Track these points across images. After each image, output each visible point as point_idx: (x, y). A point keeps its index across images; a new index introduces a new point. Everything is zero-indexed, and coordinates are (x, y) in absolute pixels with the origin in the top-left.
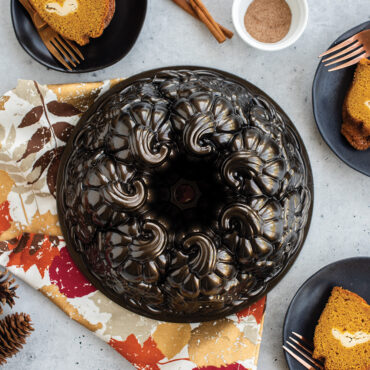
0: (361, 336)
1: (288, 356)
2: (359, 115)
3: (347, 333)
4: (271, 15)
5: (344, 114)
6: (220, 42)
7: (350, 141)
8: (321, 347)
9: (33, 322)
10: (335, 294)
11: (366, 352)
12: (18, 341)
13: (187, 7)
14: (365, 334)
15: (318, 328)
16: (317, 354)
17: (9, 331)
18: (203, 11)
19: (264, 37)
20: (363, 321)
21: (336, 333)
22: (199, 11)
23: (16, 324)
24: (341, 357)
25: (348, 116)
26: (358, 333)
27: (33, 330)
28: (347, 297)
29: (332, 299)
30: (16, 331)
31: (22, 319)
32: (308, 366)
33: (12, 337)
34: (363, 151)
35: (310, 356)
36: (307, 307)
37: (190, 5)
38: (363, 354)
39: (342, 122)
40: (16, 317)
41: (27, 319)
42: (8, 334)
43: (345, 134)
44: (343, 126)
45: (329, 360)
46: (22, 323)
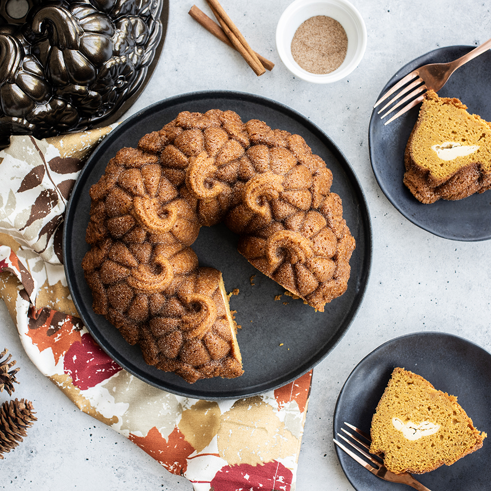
0: (428, 427)
1: (339, 451)
2: (425, 162)
3: (410, 423)
4: (324, 41)
5: (407, 160)
6: (258, 75)
7: (414, 193)
8: (380, 439)
9: (36, 410)
10: (396, 375)
11: (433, 445)
12: (17, 433)
13: (219, 33)
14: (431, 425)
15: (375, 417)
16: (374, 448)
17: (7, 420)
18: (237, 37)
19: (315, 67)
20: (429, 409)
21: (398, 423)
22: (234, 37)
23: (15, 411)
24: (403, 451)
25: (412, 163)
26: (424, 423)
27: (35, 420)
28: (411, 381)
29: (392, 382)
30: (15, 421)
31: (23, 406)
32: (364, 464)
33: (11, 428)
34: (429, 205)
35: (367, 451)
36: (363, 393)
37: (223, 30)
38: (429, 448)
39: (405, 171)
40: (15, 404)
41: (28, 407)
42: (6, 424)
43: (407, 184)
44: (406, 175)
45: (388, 456)
46: (22, 412)
